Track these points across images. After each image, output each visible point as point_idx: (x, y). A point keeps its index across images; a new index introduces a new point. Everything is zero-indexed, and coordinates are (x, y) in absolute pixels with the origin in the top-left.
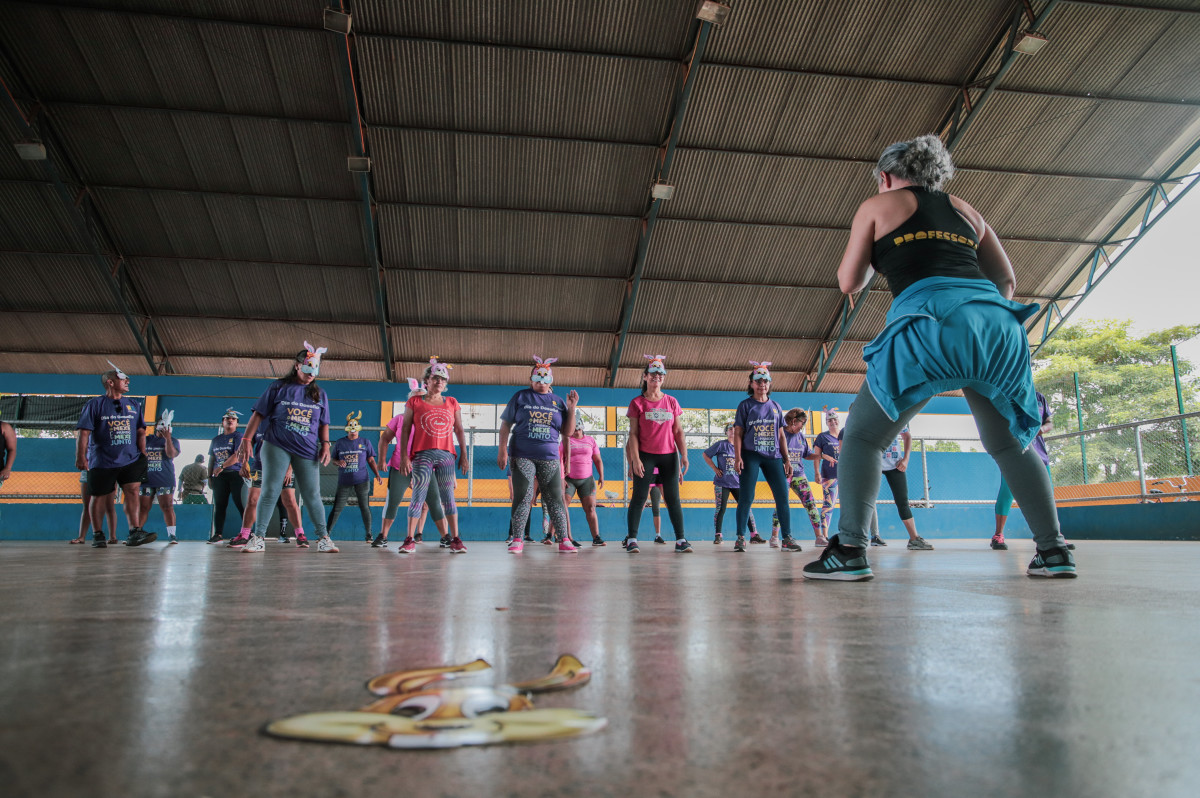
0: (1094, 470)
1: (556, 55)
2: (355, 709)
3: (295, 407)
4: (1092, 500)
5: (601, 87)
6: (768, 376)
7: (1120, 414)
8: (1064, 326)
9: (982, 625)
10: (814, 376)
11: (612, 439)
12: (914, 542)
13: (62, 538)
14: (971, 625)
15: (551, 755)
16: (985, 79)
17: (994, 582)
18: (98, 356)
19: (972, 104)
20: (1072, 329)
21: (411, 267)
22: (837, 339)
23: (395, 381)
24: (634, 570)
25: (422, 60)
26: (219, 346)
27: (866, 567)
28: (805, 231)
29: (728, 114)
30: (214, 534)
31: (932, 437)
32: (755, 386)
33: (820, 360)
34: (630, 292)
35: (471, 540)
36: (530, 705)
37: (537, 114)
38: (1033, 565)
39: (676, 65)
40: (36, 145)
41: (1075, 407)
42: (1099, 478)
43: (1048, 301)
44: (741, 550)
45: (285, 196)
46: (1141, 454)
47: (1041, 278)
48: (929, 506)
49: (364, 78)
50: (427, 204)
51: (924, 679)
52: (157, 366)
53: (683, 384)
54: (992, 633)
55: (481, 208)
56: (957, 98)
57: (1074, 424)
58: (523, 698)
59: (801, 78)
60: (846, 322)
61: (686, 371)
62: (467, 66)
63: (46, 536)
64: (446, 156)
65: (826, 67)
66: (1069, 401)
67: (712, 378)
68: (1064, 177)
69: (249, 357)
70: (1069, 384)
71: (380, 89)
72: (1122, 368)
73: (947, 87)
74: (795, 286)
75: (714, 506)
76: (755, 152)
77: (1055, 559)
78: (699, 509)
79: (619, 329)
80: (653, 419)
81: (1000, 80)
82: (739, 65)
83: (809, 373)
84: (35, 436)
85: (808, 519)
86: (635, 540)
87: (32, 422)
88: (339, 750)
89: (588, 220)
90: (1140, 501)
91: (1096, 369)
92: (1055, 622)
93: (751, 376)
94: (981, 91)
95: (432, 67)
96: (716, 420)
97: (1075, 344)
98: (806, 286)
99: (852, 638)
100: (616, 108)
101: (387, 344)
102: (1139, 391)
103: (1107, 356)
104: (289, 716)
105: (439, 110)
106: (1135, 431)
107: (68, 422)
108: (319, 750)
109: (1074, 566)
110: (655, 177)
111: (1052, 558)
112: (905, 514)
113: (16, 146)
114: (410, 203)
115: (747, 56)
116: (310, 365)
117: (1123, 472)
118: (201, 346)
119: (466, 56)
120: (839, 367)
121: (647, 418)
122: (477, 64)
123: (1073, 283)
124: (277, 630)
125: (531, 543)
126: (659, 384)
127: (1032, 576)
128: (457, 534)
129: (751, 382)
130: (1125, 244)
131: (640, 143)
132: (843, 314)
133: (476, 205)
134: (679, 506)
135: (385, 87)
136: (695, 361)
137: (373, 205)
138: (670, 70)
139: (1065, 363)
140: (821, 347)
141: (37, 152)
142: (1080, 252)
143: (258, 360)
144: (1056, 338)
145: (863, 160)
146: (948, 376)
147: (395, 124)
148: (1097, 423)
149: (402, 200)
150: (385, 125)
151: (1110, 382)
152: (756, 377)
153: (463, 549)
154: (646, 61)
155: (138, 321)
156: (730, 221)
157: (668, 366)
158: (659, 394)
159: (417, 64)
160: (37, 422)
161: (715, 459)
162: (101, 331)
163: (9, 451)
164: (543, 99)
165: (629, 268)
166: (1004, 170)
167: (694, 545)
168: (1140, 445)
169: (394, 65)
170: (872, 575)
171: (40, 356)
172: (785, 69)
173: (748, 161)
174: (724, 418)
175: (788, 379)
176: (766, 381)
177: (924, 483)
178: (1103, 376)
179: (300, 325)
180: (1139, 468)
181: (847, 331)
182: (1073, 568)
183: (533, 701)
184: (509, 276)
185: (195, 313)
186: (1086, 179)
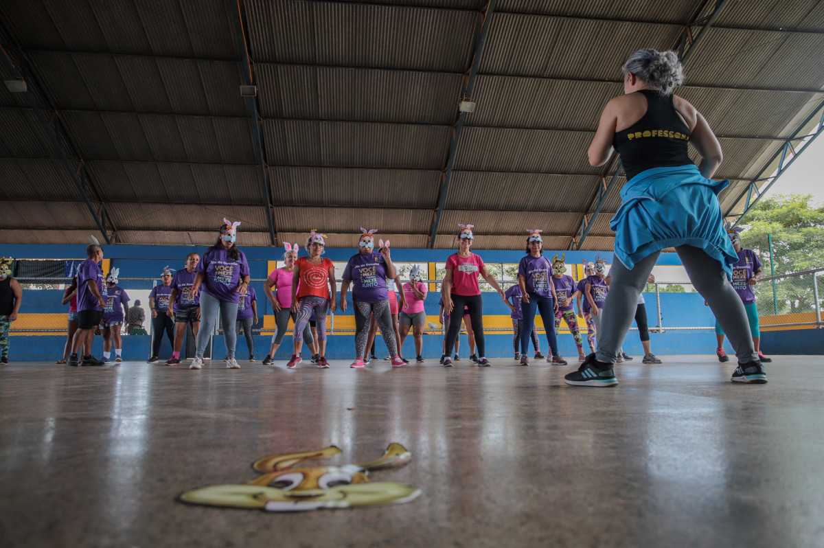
0: (783, 304)
1: (389, 9)
2: (243, 483)
3: (220, 265)
4: (781, 326)
5: (421, 31)
6: (540, 239)
7: (802, 264)
8: (761, 200)
9: (695, 419)
10: (578, 239)
11: (433, 285)
12: (648, 358)
13: (47, 360)
14: (687, 419)
15: (379, 515)
16: (704, 19)
17: (707, 386)
18: (68, 231)
19: (694, 38)
20: (767, 202)
21: (287, 164)
22: (595, 212)
23: (277, 246)
24: (449, 380)
25: (292, 14)
26: (153, 222)
27: (613, 377)
28: (571, 135)
29: (514, 49)
30: (152, 356)
31: (664, 281)
32: (531, 246)
33: (582, 227)
34: (444, 180)
35: (334, 358)
36: (366, 479)
37: (376, 52)
38: (735, 374)
39: (476, 14)
40: (20, 81)
41: (768, 259)
42: (786, 311)
43: (749, 182)
44: (526, 364)
45: (197, 115)
46: (817, 293)
47: (744, 165)
48: (662, 331)
49: (251, 28)
50: (298, 119)
51: (651, 458)
52: (109, 238)
53: (483, 246)
54: (702, 425)
55: (337, 120)
56: (683, 33)
57: (768, 271)
58: (362, 474)
59: (567, 21)
60: (601, 200)
61: (485, 237)
62: (324, 18)
63: (36, 359)
64: (311, 84)
65: (586, 13)
66: (764, 254)
67: (504, 241)
68: (762, 91)
69: (174, 230)
70: (765, 242)
71: (263, 37)
72: (804, 230)
73: (675, 26)
74: (564, 174)
75: (513, 333)
76: (534, 76)
77: (752, 369)
78: (496, 335)
79: (437, 206)
80: (464, 270)
81: (715, 20)
82: (522, 13)
83: (574, 237)
84: (26, 288)
85: (574, 341)
86: (449, 358)
87: (23, 278)
88: (230, 512)
89: (414, 128)
90: (816, 327)
91: (785, 231)
92: (749, 416)
93: (528, 240)
94: (701, 28)
95: (299, 19)
96: (507, 271)
97: (769, 213)
98: (571, 174)
99: (601, 429)
100: (432, 46)
101: (271, 220)
102: (816, 247)
103: (792, 221)
104: (196, 488)
105: (305, 50)
106: (813, 276)
107: (49, 278)
108: (216, 512)
109: (765, 374)
110: (462, 96)
111: (750, 369)
112: (644, 336)
113: (6, 82)
114: (286, 118)
115: (527, 7)
116: (229, 235)
117: (804, 305)
118: (139, 223)
119: (324, 11)
120: (596, 232)
121: (460, 270)
122: (331, 16)
123: (768, 168)
124: (192, 425)
125: (375, 360)
126: (468, 246)
127: (734, 382)
128: (324, 355)
129: (528, 244)
130: (807, 139)
131: (450, 72)
132: (599, 194)
133: (332, 119)
134: (482, 333)
135: (266, 35)
136: (491, 229)
137: (259, 120)
138: (472, 18)
139: (762, 227)
140: (583, 217)
141: (20, 86)
142: (774, 145)
143: (180, 232)
144: (755, 209)
145: (613, 81)
146: (669, 237)
147: (274, 61)
148: (785, 270)
149: (279, 116)
150: (266, 62)
151: (795, 240)
152: (531, 240)
153: (327, 365)
154: (454, 12)
155: (95, 206)
156: (516, 127)
157: (475, 234)
158: (468, 254)
159: (288, 17)
160: (27, 278)
161: (510, 299)
162: (69, 213)
163: (17, 298)
164: (379, 41)
165: (444, 163)
166: (717, 87)
167: (491, 361)
168: (816, 286)
169: (272, 19)
170: (617, 382)
171: (27, 232)
172: (556, 15)
173: (529, 83)
174: (513, 270)
175: (559, 241)
176: (538, 242)
177: (658, 315)
178: (790, 236)
179: (209, 207)
180: (816, 303)
181: (602, 206)
182: (764, 376)
183: (369, 477)
184: (358, 169)
185: (134, 199)
186: (778, 91)
